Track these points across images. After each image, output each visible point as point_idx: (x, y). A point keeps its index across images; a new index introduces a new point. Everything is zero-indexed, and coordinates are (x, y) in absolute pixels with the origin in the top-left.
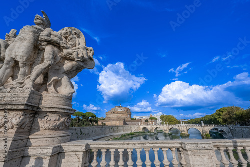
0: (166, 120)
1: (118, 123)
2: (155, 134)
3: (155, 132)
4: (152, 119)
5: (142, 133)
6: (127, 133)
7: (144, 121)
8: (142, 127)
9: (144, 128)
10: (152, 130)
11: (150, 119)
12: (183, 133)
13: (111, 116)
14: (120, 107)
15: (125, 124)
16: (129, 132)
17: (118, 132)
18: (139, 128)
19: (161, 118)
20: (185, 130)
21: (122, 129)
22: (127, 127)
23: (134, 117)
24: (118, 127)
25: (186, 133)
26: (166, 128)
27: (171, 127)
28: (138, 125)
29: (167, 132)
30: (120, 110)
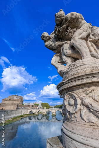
0: (44, 105)
1: (12, 108)
2: (37, 115)
3: (37, 114)
4: (36, 105)
5: (28, 115)
6: (16, 115)
7: (31, 106)
8: (29, 111)
9: (31, 111)
10: (36, 112)
11: (35, 105)
12: (53, 113)
13: (7, 102)
14: (16, 95)
15: (18, 108)
16: (20, 115)
18: (27, 111)
19: (41, 104)
20: (55, 112)
21: (15, 112)
22: (18, 111)
23: (24, 103)
24: (11, 111)
26: (44, 111)
27: (47, 110)
28: (27, 109)
29: (45, 114)
30: (15, 98)
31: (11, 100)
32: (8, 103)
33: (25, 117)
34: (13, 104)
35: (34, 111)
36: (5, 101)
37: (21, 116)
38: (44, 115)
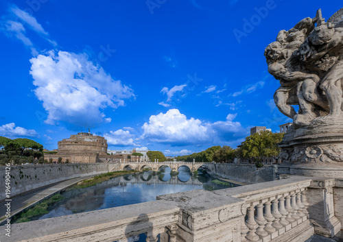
0: (153, 156)
1: (86, 159)
2: (141, 173)
3: (141, 171)
4: (135, 154)
5: (123, 172)
6: (100, 173)
7: (126, 157)
8: (123, 165)
9: (127, 167)
10: (137, 168)
11: (133, 155)
12: (173, 170)
13: (71, 148)
14: (88, 134)
15: (98, 161)
16: (106, 172)
17: (87, 172)
18: (120, 166)
19: (147, 154)
20: (176, 168)
21: (94, 167)
22: (101, 165)
23: (109, 151)
24: (87, 165)
25: (176, 170)
26: (155, 166)
27: (161, 164)
28: (119, 162)
29: (157, 170)
30: (87, 139)
31: (79, 143)
32: (74, 150)
33: (118, 176)
34: (85, 153)
35: (134, 165)
36: (66, 146)
37: (110, 174)
38: (154, 172)
